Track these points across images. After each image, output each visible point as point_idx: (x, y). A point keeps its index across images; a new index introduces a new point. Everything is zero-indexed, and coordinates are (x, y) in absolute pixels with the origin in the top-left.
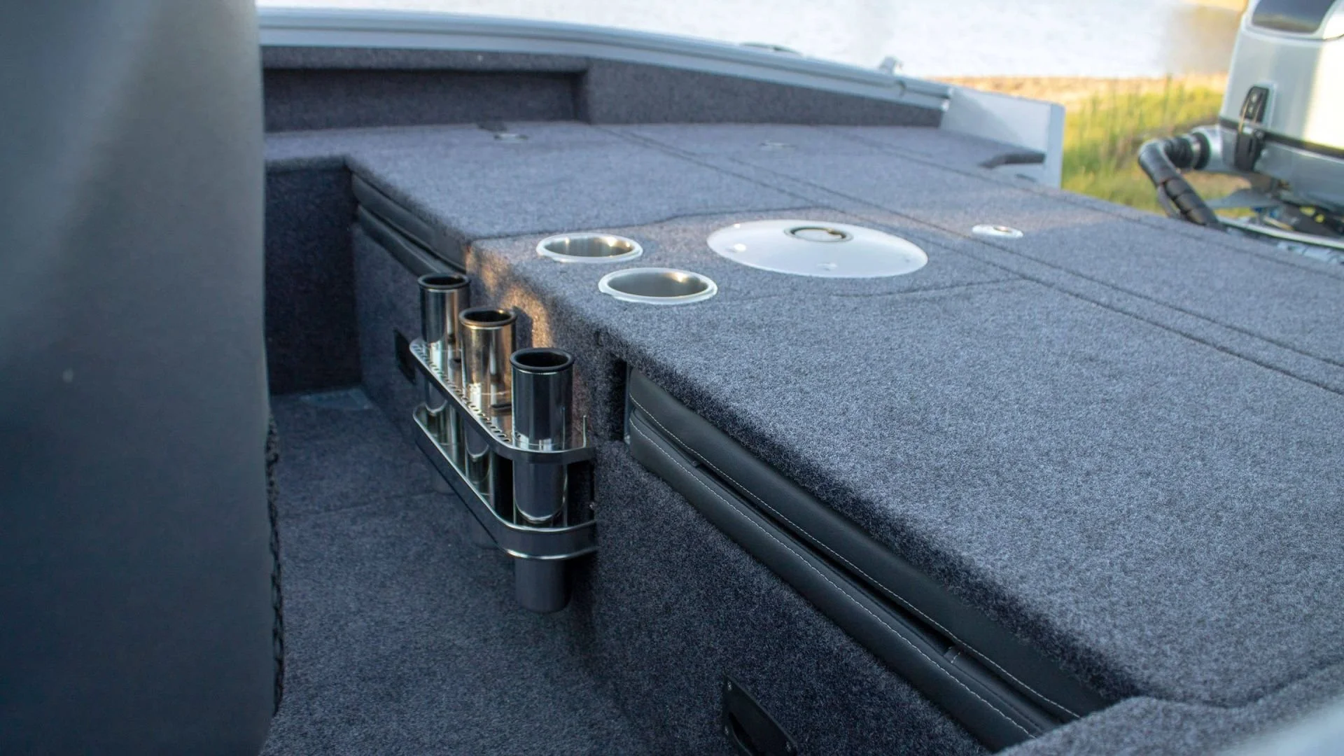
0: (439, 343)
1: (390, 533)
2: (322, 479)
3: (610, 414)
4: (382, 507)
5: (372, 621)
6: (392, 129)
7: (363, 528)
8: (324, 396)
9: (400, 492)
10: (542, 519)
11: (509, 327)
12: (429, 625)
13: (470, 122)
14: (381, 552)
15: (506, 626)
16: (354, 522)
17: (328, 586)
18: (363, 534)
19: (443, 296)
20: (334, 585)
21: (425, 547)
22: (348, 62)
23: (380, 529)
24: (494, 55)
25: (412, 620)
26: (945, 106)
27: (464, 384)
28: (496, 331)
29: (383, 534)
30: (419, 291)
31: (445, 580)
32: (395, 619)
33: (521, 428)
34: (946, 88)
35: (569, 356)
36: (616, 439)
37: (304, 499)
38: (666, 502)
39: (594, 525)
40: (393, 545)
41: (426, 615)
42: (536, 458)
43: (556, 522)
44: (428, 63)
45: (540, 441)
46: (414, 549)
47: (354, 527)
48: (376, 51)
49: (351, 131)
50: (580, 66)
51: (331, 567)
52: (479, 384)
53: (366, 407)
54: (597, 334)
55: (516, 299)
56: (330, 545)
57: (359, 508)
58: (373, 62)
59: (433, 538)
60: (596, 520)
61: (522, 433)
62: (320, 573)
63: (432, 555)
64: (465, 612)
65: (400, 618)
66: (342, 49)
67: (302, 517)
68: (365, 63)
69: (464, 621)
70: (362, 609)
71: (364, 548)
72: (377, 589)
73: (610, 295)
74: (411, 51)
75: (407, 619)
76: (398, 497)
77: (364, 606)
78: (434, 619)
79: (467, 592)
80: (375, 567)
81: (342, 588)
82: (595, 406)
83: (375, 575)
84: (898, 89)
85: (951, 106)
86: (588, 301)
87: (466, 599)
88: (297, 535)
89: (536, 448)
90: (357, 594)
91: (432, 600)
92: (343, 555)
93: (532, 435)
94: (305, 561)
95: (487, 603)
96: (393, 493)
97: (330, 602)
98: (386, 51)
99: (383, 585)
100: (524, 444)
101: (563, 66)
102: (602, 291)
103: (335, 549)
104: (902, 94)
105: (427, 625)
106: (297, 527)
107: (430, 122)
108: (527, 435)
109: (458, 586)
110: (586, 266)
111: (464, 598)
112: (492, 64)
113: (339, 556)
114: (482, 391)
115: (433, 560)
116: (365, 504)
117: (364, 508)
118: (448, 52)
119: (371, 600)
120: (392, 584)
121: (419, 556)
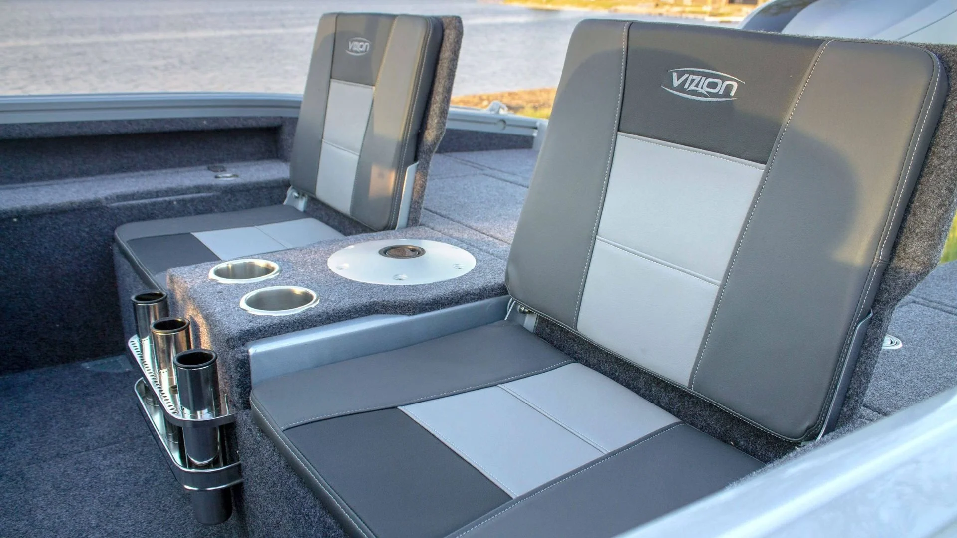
0: (148, 338)
1: (129, 465)
2: (87, 426)
3: (241, 393)
4: (126, 446)
5: (106, 532)
6: (146, 173)
7: (110, 462)
8: (98, 362)
9: (141, 434)
10: (206, 462)
11: (184, 331)
12: (145, 533)
13: (201, 165)
14: (120, 480)
15: (199, 530)
16: (105, 458)
17: (78, 508)
18: (110, 467)
19: (148, 308)
20: (83, 507)
21: (151, 474)
22: (110, 130)
23: (122, 463)
24: (216, 119)
25: (134, 530)
26: (535, 135)
27: (157, 370)
28: (175, 335)
29: (124, 466)
30: (132, 305)
31: (162, 498)
32: (122, 530)
33: (185, 404)
34: (535, 122)
35: (214, 355)
36: (247, 409)
37: (72, 442)
38: (269, 455)
39: (240, 465)
40: (129, 473)
41: (145, 525)
42: (196, 425)
43: (215, 463)
44: (168, 127)
45: (199, 413)
46: (144, 476)
47: (104, 462)
48: (130, 122)
49: (116, 176)
50: (276, 123)
51: (83, 493)
52: (166, 370)
53: (127, 369)
54: (228, 341)
55: (191, 311)
56: (85, 476)
57: (110, 447)
58: (130, 129)
59: (158, 467)
60: (240, 462)
61: (186, 407)
62: (74, 499)
63: (156, 480)
64: (172, 521)
65: (125, 530)
66: (106, 122)
67: (68, 457)
68: (123, 130)
69: (170, 528)
70: (100, 523)
71: (108, 477)
72: (113, 508)
73: (246, 310)
74: (156, 120)
75: (130, 529)
76: (139, 437)
77: (102, 521)
78: (149, 528)
79: (175, 507)
80: (114, 491)
81: (88, 509)
82: (232, 387)
83: (114, 497)
84: (501, 125)
85: (538, 134)
86: (228, 316)
87: (175, 512)
88: (62, 470)
89: (196, 417)
90: (98, 512)
91: (150, 513)
92: (93, 483)
93: (192, 408)
94: (64, 490)
95: (188, 513)
96: (135, 435)
97: (78, 521)
98: (137, 121)
99: (117, 505)
100: (187, 416)
101: (263, 123)
102: (242, 307)
103: (87, 479)
104: (504, 128)
105: (144, 533)
106: (63, 464)
107: (172, 167)
108: (189, 408)
109: (170, 502)
110: (238, 286)
111: (173, 511)
112: (214, 126)
113: (90, 485)
114: (169, 375)
115: (156, 483)
116: (115, 443)
117: (113, 447)
118: (181, 120)
119: (107, 517)
120: (124, 503)
121: (147, 481)
